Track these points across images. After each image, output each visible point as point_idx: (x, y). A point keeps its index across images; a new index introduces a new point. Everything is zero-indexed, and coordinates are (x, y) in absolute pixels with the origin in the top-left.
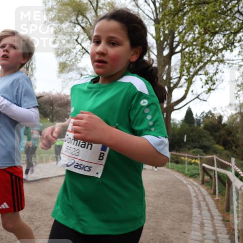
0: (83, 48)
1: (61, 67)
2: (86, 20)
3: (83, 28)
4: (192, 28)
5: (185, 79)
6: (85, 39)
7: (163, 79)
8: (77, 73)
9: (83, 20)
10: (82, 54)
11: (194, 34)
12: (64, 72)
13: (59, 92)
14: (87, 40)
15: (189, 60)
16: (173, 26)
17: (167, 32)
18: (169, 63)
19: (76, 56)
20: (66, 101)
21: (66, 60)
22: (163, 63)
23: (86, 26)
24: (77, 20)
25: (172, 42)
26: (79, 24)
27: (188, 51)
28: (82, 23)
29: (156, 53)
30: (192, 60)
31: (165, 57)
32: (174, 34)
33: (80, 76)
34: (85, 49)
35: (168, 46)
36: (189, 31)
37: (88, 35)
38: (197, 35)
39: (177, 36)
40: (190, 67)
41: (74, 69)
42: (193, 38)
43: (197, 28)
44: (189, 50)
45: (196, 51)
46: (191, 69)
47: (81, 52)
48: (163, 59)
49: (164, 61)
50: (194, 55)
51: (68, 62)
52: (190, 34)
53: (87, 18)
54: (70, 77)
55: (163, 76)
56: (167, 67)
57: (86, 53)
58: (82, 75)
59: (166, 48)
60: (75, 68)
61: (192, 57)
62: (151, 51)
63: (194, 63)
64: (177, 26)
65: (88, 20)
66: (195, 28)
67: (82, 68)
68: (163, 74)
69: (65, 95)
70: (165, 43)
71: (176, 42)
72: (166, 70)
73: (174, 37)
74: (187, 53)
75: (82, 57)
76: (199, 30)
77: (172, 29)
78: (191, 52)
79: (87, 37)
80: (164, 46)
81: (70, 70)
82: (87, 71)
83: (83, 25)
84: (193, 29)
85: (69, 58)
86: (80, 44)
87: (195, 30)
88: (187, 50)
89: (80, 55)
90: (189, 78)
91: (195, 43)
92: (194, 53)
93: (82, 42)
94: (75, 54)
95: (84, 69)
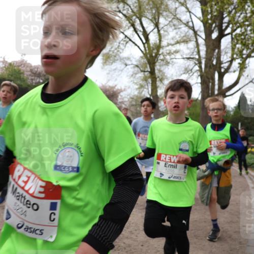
0: (126, 36)
1: (105, 58)
2: (128, 7)
3: (125, 15)
4: (243, 7)
5: (239, 63)
6: (127, 27)
7: (213, 64)
8: (120, 63)
9: (124, 7)
10: (125, 43)
11: (246, 13)
12: (107, 63)
13: (104, 84)
14: (129, 28)
15: (242, 42)
16: (222, 7)
17: (215, 14)
18: (219, 46)
19: (119, 46)
20: (112, 92)
21: (110, 51)
22: (212, 47)
23: (128, 14)
24: (118, 8)
25: (221, 23)
26: (120, 11)
27: (241, 33)
28: (124, 10)
29: (204, 37)
30: (245, 42)
31: (214, 40)
32: (223, 14)
33: (125, 66)
34: (128, 38)
35: (217, 28)
36: (240, 11)
37: (130, 22)
38: (249, 15)
39: (226, 17)
40: (243, 50)
41: (117, 60)
42: (246, 17)
43: (249, 6)
44: (241, 31)
45: (249, 32)
46: (245, 52)
47: (124, 41)
48: (212, 42)
49: (213, 44)
50: (247, 36)
51: (111, 53)
52: (241, 14)
53: (128, 5)
54: (115, 68)
55: (213, 61)
56: (217, 51)
57: (130, 42)
58: (126, 65)
59: (215, 31)
60: (119, 58)
61: (245, 38)
62: (199, 35)
63: (248, 46)
64: (226, 6)
65: (130, 7)
66: (246, 7)
67: (125, 58)
68: (213, 59)
69: (110, 87)
70: (214, 25)
71: (225, 23)
72: (215, 54)
73: (223, 18)
74: (239, 34)
75: (125, 46)
76: (251, 9)
77: (221, 10)
78: (243, 33)
79: (129, 25)
80: (213, 29)
81: (114, 61)
82: (131, 61)
83: (125, 12)
84: (245, 8)
85: (112, 48)
86: (123, 33)
87: (247, 9)
88: (238, 31)
89: (123, 44)
90: (243, 62)
91: (247, 23)
92: (247, 35)
93: (124, 31)
94: (118, 44)
95: (128, 59)
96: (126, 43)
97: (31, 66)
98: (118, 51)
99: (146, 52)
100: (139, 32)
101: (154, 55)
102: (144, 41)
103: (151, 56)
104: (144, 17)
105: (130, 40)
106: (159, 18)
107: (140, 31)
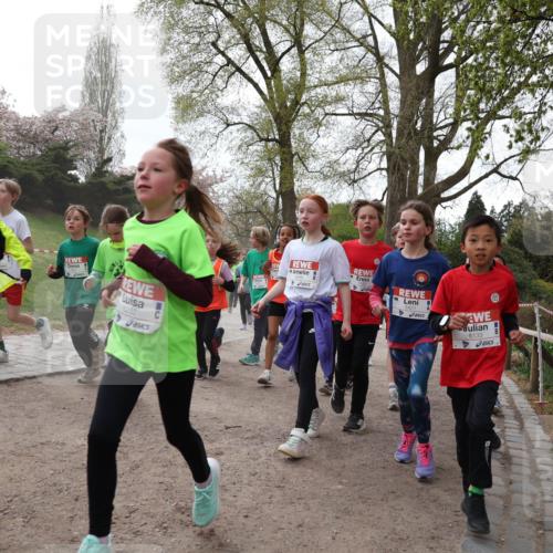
0: (230, 62)
1: (180, 107)
3: (228, 15)
5: (469, 129)
6: (233, 42)
7: (415, 130)
8: (216, 119)
10: (227, 74)
11: (490, 23)
14: (238, 43)
15: (476, 83)
16: (438, 6)
17: (423, 19)
18: (430, 91)
19: (213, 82)
21: (192, 92)
22: (414, 92)
23: (237, 11)
25: (438, 42)
26: (218, 6)
27: (474, 64)
28: (226, 3)
29: (397, 69)
30: (484, 84)
31: (420, 76)
32: (440, 22)
33: (225, 126)
34: (234, 65)
35: (425, 52)
36: (475, 16)
37: (239, 30)
38: (494, 25)
40: (480, 101)
41: (209, 112)
42: (487, 30)
43: (495, 8)
44: (475, 60)
45: (492, 63)
46: (482, 106)
47: (226, 71)
48: (415, 81)
49: (418, 88)
50: (488, 72)
51: (195, 95)
52: (478, 23)
54: (203, 128)
55: (416, 123)
56: (424, 101)
57: (237, 73)
58: (228, 125)
59: (421, 58)
60: (211, 108)
61: (483, 76)
62: (387, 66)
63: (490, 92)
64: (447, 5)
66: (490, 8)
67: (227, 108)
68: (415, 118)
70: (420, 45)
71: (444, 42)
72: (421, 108)
73: (441, 31)
74: (472, 66)
75: (227, 82)
76: (499, 13)
77: (436, 12)
78: (480, 64)
79: (238, 36)
80: (417, 53)
81: (201, 114)
82: (239, 115)
83: (229, 8)
84: (486, 11)
85: (198, 84)
86: (223, 54)
87: (491, 12)
88: (470, 61)
89: (222, 77)
90: (477, 127)
91: (488, 44)
92: (488, 68)
93: (226, 48)
94: (211, 77)
95: (233, 110)
96: (229, 77)
97: (18, 119)
98: (212, 93)
99: (272, 98)
100: (258, 53)
101: (289, 104)
102: (269, 74)
103: (283, 105)
104: (271, 21)
105: (239, 69)
106: (302, 25)
107: (261, 51)
